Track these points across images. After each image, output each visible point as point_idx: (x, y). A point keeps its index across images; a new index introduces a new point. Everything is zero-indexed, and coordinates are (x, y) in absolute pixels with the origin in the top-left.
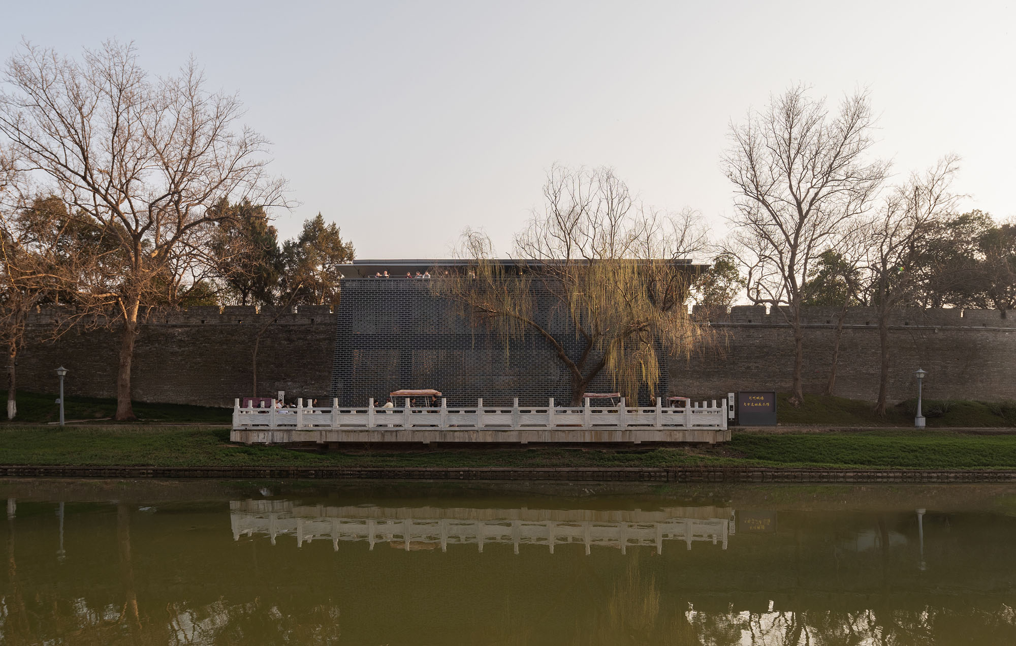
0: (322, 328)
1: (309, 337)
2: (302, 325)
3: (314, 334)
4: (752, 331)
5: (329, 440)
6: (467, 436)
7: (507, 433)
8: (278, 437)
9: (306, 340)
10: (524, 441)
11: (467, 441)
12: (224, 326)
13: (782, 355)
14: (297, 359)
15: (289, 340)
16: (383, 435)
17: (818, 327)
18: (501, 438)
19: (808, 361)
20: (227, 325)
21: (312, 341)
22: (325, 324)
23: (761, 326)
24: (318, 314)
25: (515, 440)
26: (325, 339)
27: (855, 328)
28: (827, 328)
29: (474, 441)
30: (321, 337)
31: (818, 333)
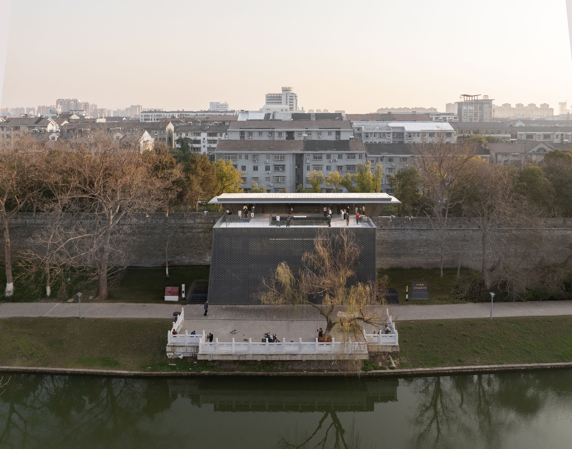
0: (200, 225)
1: (194, 231)
2: (190, 224)
3: (196, 229)
4: (422, 231)
5: (214, 359)
6: (278, 358)
7: (296, 356)
8: (189, 350)
9: (192, 232)
10: (304, 359)
11: (278, 360)
12: (149, 224)
13: (436, 244)
14: (187, 243)
15: (183, 232)
16: (239, 357)
17: (455, 230)
18: (294, 358)
19: (450, 248)
20: (151, 224)
21: (195, 233)
22: (202, 223)
23: (427, 229)
24: (198, 218)
25: (300, 359)
26: (202, 232)
27: (474, 230)
28: (459, 230)
29: (281, 360)
30: (200, 231)
31: (455, 232)
